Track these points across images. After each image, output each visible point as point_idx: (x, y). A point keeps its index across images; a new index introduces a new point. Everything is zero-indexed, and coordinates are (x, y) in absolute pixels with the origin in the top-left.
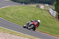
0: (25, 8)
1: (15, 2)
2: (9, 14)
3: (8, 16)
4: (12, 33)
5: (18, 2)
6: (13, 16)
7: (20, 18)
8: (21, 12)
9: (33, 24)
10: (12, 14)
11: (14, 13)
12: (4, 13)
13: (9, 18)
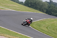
1: (50, 15)
2: (44, 26)
3: (44, 29)
5: (53, 15)
6: (48, 28)
7: (55, 31)
8: (56, 25)
9: (26, 22)
11: (49, 26)
12: (40, 26)
13: (44, 31)
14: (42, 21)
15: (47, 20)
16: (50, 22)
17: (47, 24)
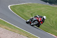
0: (49, 8)
2: (28, 12)
3: (27, 15)
4: (28, 36)
8: (43, 13)
10: (32, 13)
11: (35, 12)
14: (27, 6)
15: (33, 5)
16: (37, 8)
17: (32, 10)
